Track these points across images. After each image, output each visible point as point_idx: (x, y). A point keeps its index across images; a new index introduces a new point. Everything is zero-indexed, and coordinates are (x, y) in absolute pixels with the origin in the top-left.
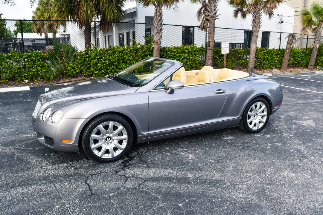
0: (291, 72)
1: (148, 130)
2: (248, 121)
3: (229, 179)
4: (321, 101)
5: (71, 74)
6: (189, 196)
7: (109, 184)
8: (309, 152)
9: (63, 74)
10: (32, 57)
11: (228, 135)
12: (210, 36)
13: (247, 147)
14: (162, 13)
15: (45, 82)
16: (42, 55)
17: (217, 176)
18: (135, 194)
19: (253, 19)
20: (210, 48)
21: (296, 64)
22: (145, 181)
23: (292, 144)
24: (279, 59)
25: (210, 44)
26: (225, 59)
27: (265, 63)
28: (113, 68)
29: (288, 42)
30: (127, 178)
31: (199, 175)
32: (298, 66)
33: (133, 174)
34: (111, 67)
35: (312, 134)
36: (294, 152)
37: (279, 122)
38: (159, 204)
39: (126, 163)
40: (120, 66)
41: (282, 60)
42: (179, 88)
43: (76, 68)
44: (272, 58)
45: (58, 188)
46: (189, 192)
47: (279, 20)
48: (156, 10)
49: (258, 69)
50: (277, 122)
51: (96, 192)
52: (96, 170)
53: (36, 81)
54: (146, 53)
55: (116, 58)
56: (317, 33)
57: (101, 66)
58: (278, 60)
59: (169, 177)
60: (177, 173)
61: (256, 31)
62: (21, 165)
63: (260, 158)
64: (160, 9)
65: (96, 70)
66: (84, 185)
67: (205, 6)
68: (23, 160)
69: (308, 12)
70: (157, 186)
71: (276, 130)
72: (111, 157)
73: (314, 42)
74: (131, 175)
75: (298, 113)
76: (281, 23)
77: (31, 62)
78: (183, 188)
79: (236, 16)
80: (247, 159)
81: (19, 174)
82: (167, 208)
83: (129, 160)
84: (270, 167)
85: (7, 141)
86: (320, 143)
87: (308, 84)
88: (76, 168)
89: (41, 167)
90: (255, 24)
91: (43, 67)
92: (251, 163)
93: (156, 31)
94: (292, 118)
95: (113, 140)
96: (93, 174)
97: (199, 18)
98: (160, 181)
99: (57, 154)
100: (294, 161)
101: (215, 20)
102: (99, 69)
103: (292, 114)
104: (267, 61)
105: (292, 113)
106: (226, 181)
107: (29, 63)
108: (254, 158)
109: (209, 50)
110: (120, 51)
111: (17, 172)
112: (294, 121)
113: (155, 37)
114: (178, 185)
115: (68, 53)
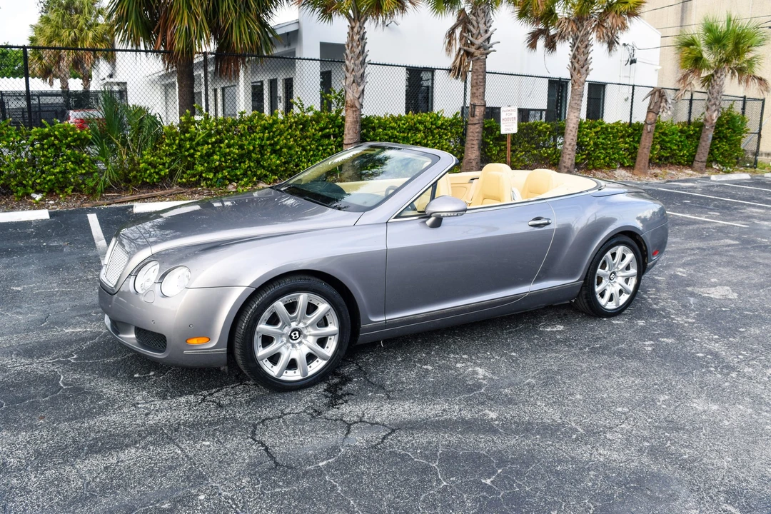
0: (656, 176)
1: (385, 313)
2: (598, 289)
3: (581, 421)
4: (737, 242)
5: (148, 180)
6: (502, 462)
7: (309, 440)
8: (738, 358)
9: (128, 181)
10: (53, 138)
11: (551, 321)
12: (475, 91)
13: (600, 347)
14: (366, 36)
15: (85, 199)
16: (78, 134)
17: (552, 415)
18: (378, 461)
19: (571, 53)
20: (476, 120)
21: (667, 158)
22: (393, 431)
23: (697, 340)
24: (630, 146)
25: (474, 111)
26: (509, 145)
27: (599, 157)
28: (249, 167)
29: (649, 107)
30: (349, 425)
31: (511, 413)
32: (672, 164)
33: (360, 415)
34: (244, 162)
35: (735, 318)
36: (706, 356)
37: (658, 290)
38: (439, 481)
39: (336, 391)
40: (265, 160)
41: (635, 148)
42: (456, 214)
43: (161, 166)
44: (613, 145)
45: (191, 455)
46: (500, 452)
47: (627, 57)
48: (352, 28)
49: (583, 168)
50: (652, 291)
51: (284, 460)
52: (268, 407)
53: (61, 196)
54: (328, 130)
55: (257, 143)
56: (712, 87)
57: (220, 161)
58: (627, 149)
59: (446, 419)
60: (460, 410)
61: (579, 82)
62: (83, 401)
63: (636, 373)
64: (361, 27)
65: (209, 170)
66: (252, 445)
67: (464, 21)
68: (83, 389)
69: (694, 40)
70: (425, 441)
71: (654, 310)
72: (300, 378)
73: (708, 109)
74: (356, 419)
75: (694, 271)
76: (631, 64)
77: (49, 150)
78: (483, 443)
79: (533, 45)
80: (609, 376)
81: (84, 422)
82: (461, 490)
83: (340, 382)
84: (663, 393)
85: (27, 344)
86: (756, 338)
87: (701, 204)
88: (220, 406)
89: (134, 405)
90: (576, 65)
91: (79, 162)
92: (619, 385)
93: (352, 79)
94: (684, 283)
95: (305, 336)
96: (266, 419)
97: (448, 50)
98: (426, 428)
99: (164, 374)
100: (710, 378)
101: (488, 54)
102: (216, 167)
103: (680, 272)
104: (602, 151)
105: (681, 270)
106: (573, 424)
107: (45, 152)
108: (623, 372)
109: (472, 124)
110: (266, 125)
111: (76, 418)
112: (690, 289)
113: (348, 93)
114: (471, 438)
115: (140, 129)
